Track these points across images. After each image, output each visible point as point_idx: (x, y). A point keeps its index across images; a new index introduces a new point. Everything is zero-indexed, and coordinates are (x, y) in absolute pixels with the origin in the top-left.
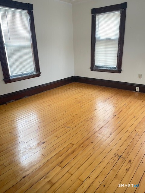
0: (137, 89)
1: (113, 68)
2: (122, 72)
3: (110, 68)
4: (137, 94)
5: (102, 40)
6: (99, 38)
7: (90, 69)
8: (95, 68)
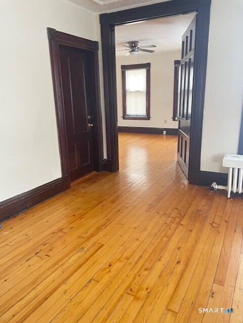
0: (165, 132)
1: (143, 116)
2: (151, 119)
3: (140, 116)
4: (165, 137)
5: (132, 92)
6: (129, 90)
7: (122, 118)
8: (126, 117)
